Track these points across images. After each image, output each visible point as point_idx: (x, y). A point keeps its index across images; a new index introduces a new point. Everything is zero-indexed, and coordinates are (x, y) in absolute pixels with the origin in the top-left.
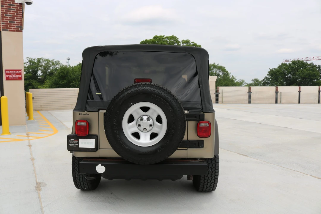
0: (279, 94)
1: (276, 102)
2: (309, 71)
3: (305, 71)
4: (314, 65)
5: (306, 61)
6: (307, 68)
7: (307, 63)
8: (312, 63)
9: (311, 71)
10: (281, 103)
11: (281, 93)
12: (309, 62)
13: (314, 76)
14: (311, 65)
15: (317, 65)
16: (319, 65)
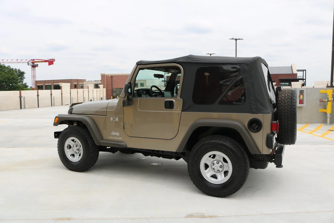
0: (22, 98)
1: (21, 108)
2: (8, 74)
3: (4, 74)
4: (11, 68)
5: (3, 64)
6: (5, 72)
7: (5, 66)
8: (9, 66)
9: (9, 75)
10: (25, 108)
11: (24, 97)
12: (6, 65)
13: (14, 80)
14: (8, 68)
15: (14, 68)
16: (15, 69)
